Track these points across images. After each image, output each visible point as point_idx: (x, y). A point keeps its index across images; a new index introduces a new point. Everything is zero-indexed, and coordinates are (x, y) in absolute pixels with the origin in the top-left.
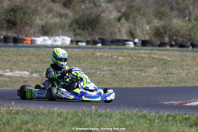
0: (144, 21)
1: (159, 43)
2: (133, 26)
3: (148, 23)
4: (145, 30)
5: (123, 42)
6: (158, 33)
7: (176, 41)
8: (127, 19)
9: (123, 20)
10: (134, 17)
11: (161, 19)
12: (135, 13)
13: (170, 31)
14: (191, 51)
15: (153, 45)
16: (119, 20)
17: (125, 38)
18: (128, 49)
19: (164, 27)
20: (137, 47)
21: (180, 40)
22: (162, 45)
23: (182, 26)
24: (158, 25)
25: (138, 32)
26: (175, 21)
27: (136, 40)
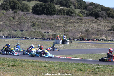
2: (3, 33)
5: (2, 37)
6: (9, 34)
9: (1, 31)
10: (4, 31)
11: (9, 31)
13: (12, 34)
15: (9, 37)
17: (2, 35)
20: (5, 38)
22: (10, 37)
25: (5, 34)
26: (13, 32)
27: (5, 36)
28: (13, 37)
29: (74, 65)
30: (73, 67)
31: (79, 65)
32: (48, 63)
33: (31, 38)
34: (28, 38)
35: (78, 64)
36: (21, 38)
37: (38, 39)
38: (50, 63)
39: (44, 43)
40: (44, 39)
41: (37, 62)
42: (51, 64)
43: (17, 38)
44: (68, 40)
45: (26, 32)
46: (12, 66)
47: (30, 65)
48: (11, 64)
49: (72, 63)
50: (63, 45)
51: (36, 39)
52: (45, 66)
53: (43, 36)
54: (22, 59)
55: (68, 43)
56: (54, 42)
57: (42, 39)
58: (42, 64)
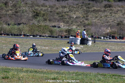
28: (4, 35)
29: (99, 76)
30: (97, 79)
31: (106, 77)
32: (58, 73)
33: (34, 36)
34: (28, 36)
35: (105, 75)
36: (17, 35)
37: (43, 36)
38: (62, 74)
39: (53, 43)
40: (53, 37)
41: (42, 72)
42: (64, 76)
43: (12, 35)
44: (90, 39)
45: (25, 26)
46: (3, 78)
47: (30, 77)
48: (2, 76)
49: (96, 73)
50: (82, 46)
51: (41, 37)
52: (55, 78)
53: (51, 32)
54: (19, 68)
55: (90, 43)
56: (68, 41)
57: (50, 37)
58: (49, 75)
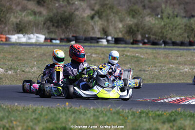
0: (117, 19)
1: (131, 41)
2: (106, 24)
3: (121, 21)
4: (118, 28)
5: (97, 40)
6: (131, 31)
7: (148, 38)
8: (100, 17)
9: (96, 18)
10: (107, 16)
11: (133, 17)
12: (108, 12)
13: (143, 28)
14: (164, 49)
15: (126, 43)
16: (92, 18)
17: (98, 35)
18: (101, 46)
19: (136, 25)
20: (110, 45)
21: (153, 37)
22: (135, 42)
23: (155, 24)
24: (132, 23)
25: (111, 30)
26: (147, 19)
27: (109, 38)
28: (144, 43)
36: (182, 44)
43: (165, 43)
